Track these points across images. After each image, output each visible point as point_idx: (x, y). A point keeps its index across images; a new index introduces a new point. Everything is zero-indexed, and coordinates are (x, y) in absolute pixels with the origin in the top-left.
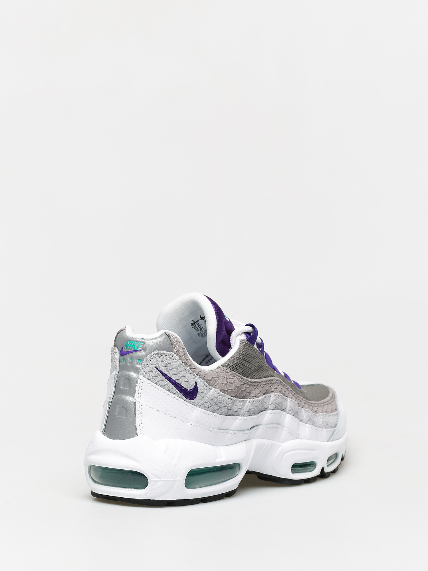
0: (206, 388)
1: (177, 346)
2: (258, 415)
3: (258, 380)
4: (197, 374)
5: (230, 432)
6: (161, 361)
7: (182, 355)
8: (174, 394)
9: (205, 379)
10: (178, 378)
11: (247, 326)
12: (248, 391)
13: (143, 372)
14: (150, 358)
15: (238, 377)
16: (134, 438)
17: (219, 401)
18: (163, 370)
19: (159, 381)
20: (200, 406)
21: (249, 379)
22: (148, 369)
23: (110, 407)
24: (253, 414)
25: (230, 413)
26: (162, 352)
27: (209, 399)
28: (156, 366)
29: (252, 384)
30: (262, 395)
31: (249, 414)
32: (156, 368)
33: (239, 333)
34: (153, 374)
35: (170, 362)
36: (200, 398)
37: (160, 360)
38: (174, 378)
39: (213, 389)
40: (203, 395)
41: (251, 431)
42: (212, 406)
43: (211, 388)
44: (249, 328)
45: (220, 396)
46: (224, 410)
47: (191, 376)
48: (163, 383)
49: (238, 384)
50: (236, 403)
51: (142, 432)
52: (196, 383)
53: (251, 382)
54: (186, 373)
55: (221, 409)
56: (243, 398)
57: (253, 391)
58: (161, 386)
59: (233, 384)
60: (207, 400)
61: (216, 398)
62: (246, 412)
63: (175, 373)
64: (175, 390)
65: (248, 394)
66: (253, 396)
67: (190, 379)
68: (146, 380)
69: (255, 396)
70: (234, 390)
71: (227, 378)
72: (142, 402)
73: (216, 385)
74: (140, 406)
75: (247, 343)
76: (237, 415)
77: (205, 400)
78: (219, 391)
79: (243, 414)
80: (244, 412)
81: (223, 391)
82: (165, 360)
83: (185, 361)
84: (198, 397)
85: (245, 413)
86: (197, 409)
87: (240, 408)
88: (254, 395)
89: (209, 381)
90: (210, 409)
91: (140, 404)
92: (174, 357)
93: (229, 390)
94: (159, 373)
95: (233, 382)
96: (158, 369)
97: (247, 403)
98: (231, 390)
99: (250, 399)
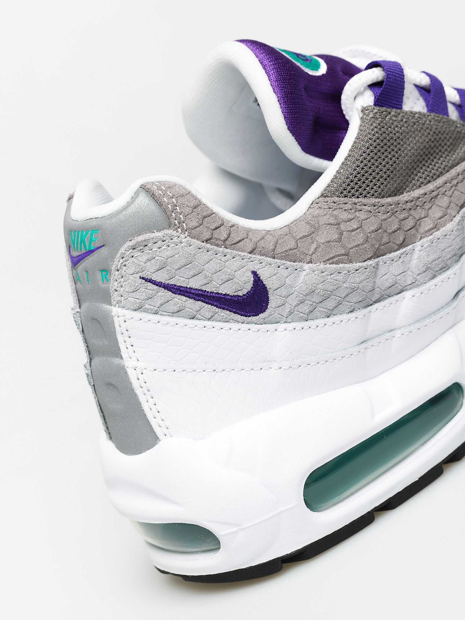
0: (285, 273)
1: (178, 208)
2: (460, 264)
3: (431, 186)
4: (250, 253)
5: (398, 333)
6: (149, 260)
7: (197, 224)
8: (209, 319)
9: (279, 250)
10: (205, 282)
11: (369, 70)
12: (410, 223)
13: (119, 298)
14: (121, 261)
15: (369, 208)
16: (156, 446)
17: (331, 288)
18: (160, 277)
19: (161, 305)
20: (289, 318)
21: (405, 197)
22: (126, 286)
23: (94, 385)
24: (445, 268)
25: (376, 296)
26: (140, 238)
27: (304, 293)
28: (140, 274)
29: (416, 204)
30: (454, 214)
31: (431, 275)
32: (143, 278)
33: (358, 91)
34: (141, 295)
35: (169, 253)
36: (279, 302)
37: (145, 258)
38: (195, 284)
39: (306, 266)
40: (283, 291)
41: (455, 303)
42: (320, 305)
43: (301, 268)
44: (373, 72)
45: (329, 277)
46: (354, 298)
47: (234, 264)
48: (172, 307)
49: (371, 225)
50: (382, 270)
51: (166, 431)
52: (254, 273)
53: (412, 201)
54: (220, 263)
55: (348, 299)
56: (402, 245)
57: (425, 217)
58: (172, 313)
59: (358, 230)
60: (298, 298)
61: (320, 286)
62: (419, 274)
63: (192, 273)
64: (208, 309)
65: (413, 231)
66: (427, 229)
67: (235, 271)
68: (129, 314)
69: (432, 229)
70: (366, 243)
71: (338, 224)
72: (141, 365)
73: (313, 253)
74: (141, 377)
75: (376, 113)
76: (399, 291)
77: (293, 301)
78: (322, 266)
79: (413, 283)
80: (415, 276)
81: (336, 259)
82: (157, 254)
83: (207, 235)
84: (273, 301)
85: (418, 277)
86: (282, 330)
87: (401, 272)
88: (431, 226)
89: (291, 252)
90: (316, 313)
91: (139, 371)
92: (175, 239)
93: (352, 248)
94: (155, 287)
95: (355, 227)
96: (147, 280)
97: (418, 252)
98: (358, 246)
99: (421, 242)
